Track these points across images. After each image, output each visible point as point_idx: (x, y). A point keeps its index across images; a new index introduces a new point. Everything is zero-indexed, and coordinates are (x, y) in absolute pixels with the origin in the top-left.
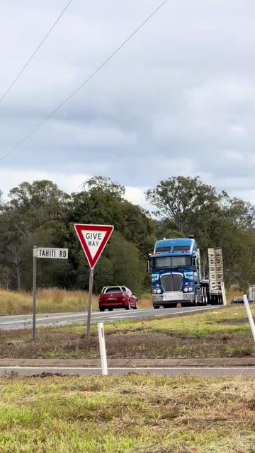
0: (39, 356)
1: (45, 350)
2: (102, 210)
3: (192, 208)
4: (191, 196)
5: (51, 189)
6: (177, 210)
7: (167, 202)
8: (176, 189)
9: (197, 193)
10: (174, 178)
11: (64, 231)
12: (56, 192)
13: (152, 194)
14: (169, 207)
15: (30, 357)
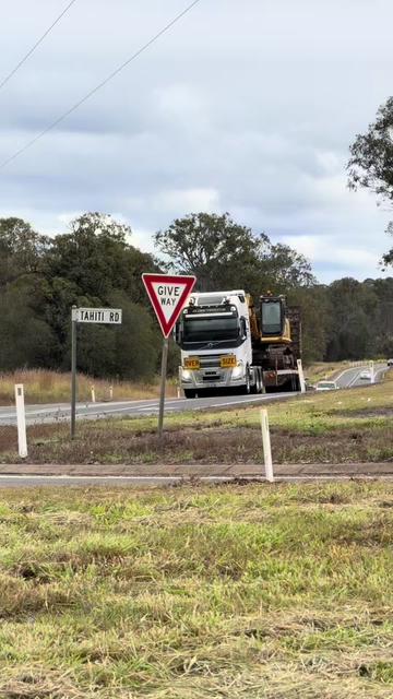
0: (95, 460)
1: (102, 452)
2: (100, 260)
3: (219, 257)
4: (217, 241)
5: (21, 230)
6: (197, 261)
7: (184, 249)
8: (197, 231)
9: (225, 237)
10: (194, 215)
11: (46, 289)
12: (28, 234)
13: (163, 239)
14: (186, 256)
15: (81, 462)
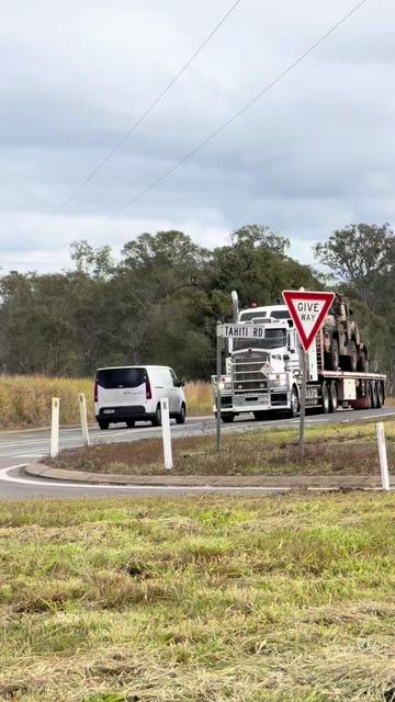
0: (236, 471)
1: (244, 463)
2: (258, 273)
3: (379, 268)
4: (378, 251)
5: (181, 243)
6: (357, 272)
7: (344, 260)
8: (357, 242)
9: (385, 247)
10: (354, 226)
11: (205, 301)
12: (189, 247)
13: (324, 250)
14: (346, 268)
15: (223, 473)
